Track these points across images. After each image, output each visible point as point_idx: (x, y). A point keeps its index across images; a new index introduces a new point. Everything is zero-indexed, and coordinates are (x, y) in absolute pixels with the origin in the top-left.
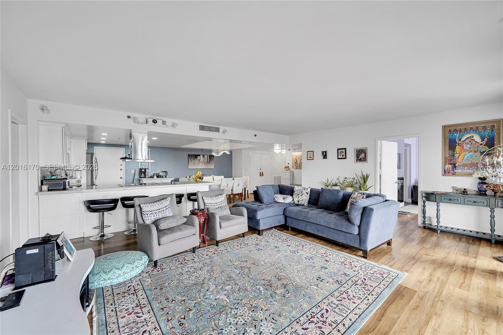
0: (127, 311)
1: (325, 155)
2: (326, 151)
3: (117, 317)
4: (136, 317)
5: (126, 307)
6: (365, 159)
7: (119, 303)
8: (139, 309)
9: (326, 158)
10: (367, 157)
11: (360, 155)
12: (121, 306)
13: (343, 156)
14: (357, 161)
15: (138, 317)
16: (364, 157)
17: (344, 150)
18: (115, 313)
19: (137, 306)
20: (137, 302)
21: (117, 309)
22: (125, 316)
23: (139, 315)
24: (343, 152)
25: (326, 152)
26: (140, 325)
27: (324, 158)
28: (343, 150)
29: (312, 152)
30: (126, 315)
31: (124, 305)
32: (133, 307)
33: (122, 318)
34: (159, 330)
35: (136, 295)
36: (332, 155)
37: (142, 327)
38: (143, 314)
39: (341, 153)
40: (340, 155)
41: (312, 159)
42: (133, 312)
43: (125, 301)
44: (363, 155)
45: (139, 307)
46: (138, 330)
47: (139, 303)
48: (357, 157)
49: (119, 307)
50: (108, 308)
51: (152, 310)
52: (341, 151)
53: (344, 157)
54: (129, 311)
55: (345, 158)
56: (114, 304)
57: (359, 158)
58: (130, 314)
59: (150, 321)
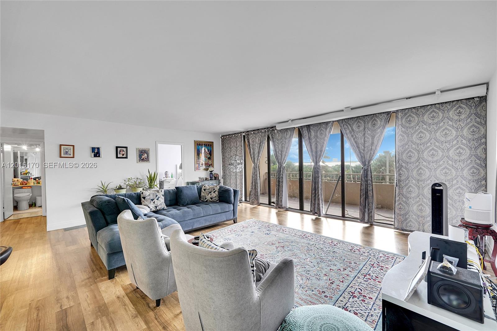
0: (365, 299)
1: (96, 153)
2: (98, 147)
3: (375, 302)
4: (362, 291)
5: (363, 303)
6: (147, 159)
7: (365, 311)
8: (356, 293)
9: (99, 156)
10: (149, 158)
11: (142, 155)
12: (365, 306)
13: (123, 155)
14: (139, 161)
15: (361, 290)
16: (146, 157)
17: (125, 149)
18: (374, 306)
19: (355, 297)
20: (351, 300)
21: (370, 307)
22: (369, 298)
23: (360, 291)
24: (123, 151)
25: (98, 149)
26: (365, 286)
27: (95, 156)
28: (123, 149)
29: (72, 147)
30: (367, 298)
31: (363, 306)
32: (358, 298)
33: (372, 299)
34: (357, 276)
35: (345, 305)
36: (108, 152)
37: (365, 284)
38: (357, 289)
39: (120, 151)
40: (120, 154)
41: (72, 156)
42: (361, 296)
43: (358, 309)
44: (146, 155)
45: (354, 295)
46: (368, 285)
47: (350, 298)
48: (139, 157)
49: (367, 308)
50: (377, 314)
51: (348, 286)
52: (121, 150)
53: (125, 156)
54: (363, 299)
55: (126, 158)
56: (370, 314)
57: (142, 158)
58: (364, 296)
59: (357, 283)
